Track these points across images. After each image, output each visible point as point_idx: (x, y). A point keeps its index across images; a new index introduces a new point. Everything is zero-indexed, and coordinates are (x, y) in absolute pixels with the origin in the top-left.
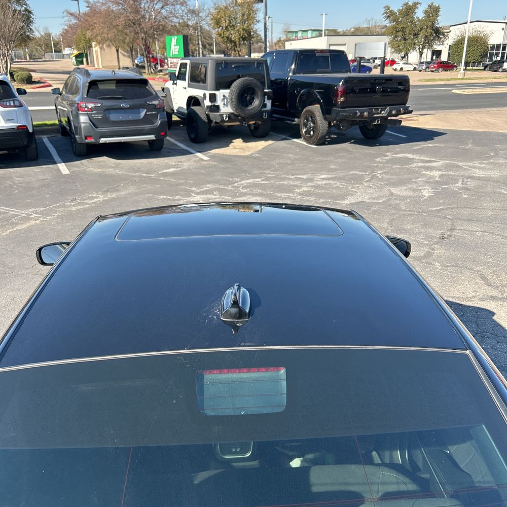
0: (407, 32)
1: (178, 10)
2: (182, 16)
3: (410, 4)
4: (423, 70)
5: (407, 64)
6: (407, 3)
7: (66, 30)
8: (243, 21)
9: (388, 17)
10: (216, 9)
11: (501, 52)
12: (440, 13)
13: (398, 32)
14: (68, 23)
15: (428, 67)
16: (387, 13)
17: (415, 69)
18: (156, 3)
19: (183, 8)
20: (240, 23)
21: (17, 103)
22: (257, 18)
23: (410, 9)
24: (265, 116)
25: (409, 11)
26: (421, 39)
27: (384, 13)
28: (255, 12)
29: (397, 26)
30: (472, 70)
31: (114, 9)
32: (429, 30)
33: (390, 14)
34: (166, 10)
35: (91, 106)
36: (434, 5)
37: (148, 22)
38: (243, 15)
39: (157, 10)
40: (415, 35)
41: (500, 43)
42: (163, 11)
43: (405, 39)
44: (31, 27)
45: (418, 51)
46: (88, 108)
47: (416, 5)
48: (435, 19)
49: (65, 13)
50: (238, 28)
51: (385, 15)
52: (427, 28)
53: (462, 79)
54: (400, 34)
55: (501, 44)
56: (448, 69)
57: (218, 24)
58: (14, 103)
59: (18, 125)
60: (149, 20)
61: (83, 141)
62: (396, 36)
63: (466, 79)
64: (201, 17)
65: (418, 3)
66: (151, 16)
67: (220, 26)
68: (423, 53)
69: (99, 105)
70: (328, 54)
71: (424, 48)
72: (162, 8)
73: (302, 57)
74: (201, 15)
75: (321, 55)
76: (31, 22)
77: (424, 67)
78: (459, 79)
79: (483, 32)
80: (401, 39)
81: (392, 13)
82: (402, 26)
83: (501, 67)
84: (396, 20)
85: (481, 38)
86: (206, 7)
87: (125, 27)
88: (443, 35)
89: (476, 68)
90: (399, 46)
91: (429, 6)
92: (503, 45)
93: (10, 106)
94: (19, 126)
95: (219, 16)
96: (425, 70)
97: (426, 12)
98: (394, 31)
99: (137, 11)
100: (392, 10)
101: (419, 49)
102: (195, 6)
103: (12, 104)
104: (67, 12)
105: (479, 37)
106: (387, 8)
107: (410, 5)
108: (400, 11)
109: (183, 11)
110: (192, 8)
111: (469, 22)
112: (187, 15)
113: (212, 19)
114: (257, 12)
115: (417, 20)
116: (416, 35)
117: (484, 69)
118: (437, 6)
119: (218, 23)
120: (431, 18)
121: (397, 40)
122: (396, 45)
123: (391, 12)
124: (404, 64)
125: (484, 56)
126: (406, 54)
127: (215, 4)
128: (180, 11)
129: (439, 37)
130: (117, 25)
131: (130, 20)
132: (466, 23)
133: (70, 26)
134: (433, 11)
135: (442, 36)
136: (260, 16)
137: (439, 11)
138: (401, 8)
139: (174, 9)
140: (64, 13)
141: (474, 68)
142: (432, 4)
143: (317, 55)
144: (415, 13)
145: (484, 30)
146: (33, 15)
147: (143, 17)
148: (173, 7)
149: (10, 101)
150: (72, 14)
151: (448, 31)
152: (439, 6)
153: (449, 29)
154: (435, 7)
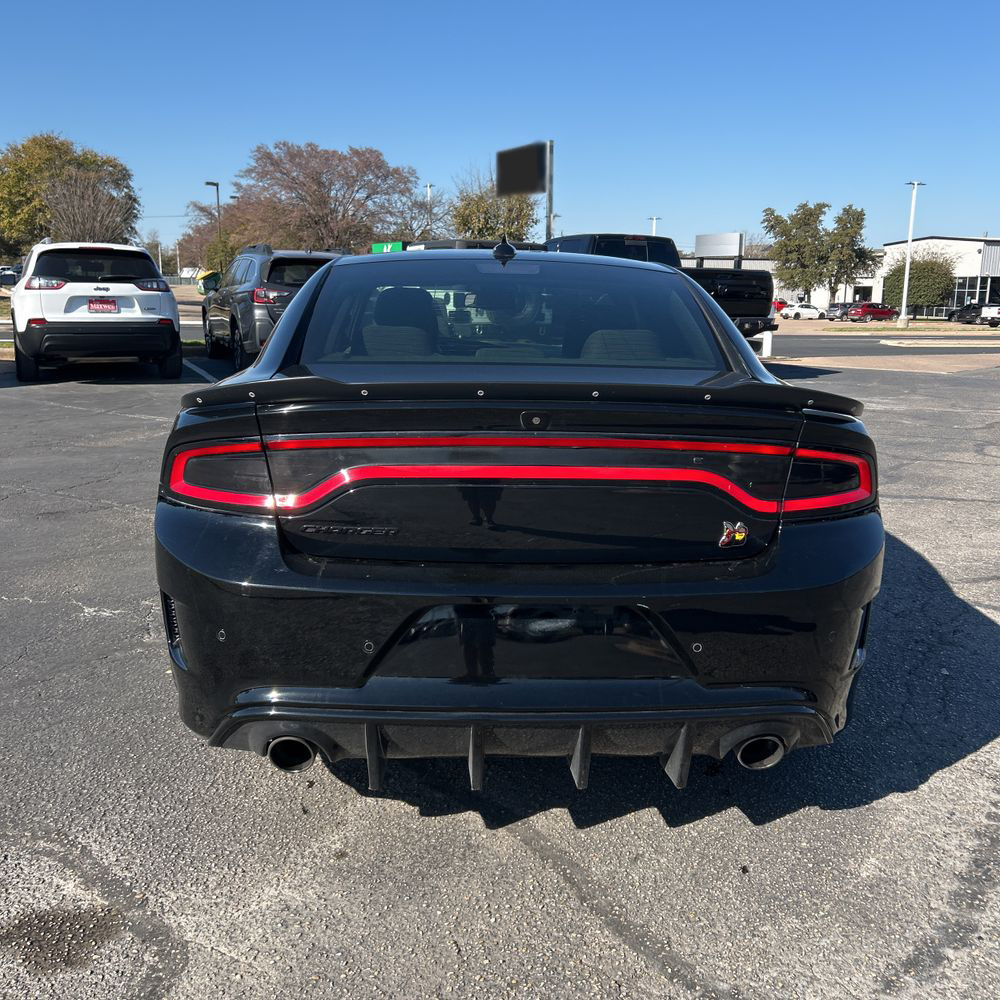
0: (807, 253)
1: (396, 202)
2: (402, 213)
3: (811, 206)
4: (837, 318)
5: (808, 307)
6: (806, 205)
7: (189, 235)
8: (510, 222)
9: (772, 226)
10: (462, 200)
11: (978, 290)
12: (865, 223)
13: (790, 252)
14: (193, 225)
15: (845, 314)
16: (769, 221)
17: (822, 316)
18: (357, 191)
19: (404, 199)
20: (504, 224)
21: (162, 286)
22: (534, 217)
23: (811, 215)
25: (809, 217)
26: (833, 266)
27: (764, 221)
28: (531, 206)
29: (788, 243)
30: (927, 320)
31: (283, 198)
32: (846, 251)
33: (773, 223)
34: (374, 202)
35: (272, 295)
36: (854, 208)
37: (341, 220)
38: (510, 210)
39: (359, 200)
40: (821, 258)
41: (975, 276)
42: (370, 203)
43: (804, 266)
44: (133, 225)
45: (827, 286)
46: (268, 298)
47: (820, 208)
48: (856, 233)
49: (191, 207)
50: (501, 232)
51: (766, 224)
52: (843, 247)
53: (902, 330)
54: (794, 256)
55: (977, 278)
56: (882, 316)
57: (465, 225)
58: (158, 285)
59: (161, 317)
60: (343, 216)
61: (256, 347)
62: (787, 261)
63: (911, 330)
64: (435, 214)
65: (825, 206)
66: (346, 210)
67: (469, 228)
68: (837, 290)
69: (286, 294)
70: (645, 243)
71: (838, 281)
72: (367, 197)
73: (603, 244)
74: (435, 210)
75: (632, 242)
76: (136, 216)
77: (838, 313)
78: (898, 330)
79: (942, 254)
80: (796, 267)
81: (779, 221)
82: (797, 243)
83: (979, 315)
84: (785, 232)
85: (941, 266)
86: (445, 197)
87: (299, 228)
88: (873, 259)
89: (934, 317)
90: (792, 277)
91: (845, 210)
92: (982, 278)
93: (152, 289)
94: (161, 319)
95: (467, 212)
96: (841, 318)
97: (839, 220)
98: (784, 252)
99: (323, 201)
100: (777, 216)
101: (830, 281)
102: (425, 197)
103: (155, 286)
104: (195, 205)
105: (936, 262)
106: (769, 212)
107: (811, 209)
108: (792, 218)
109: (404, 205)
110: (420, 199)
111: (910, 239)
112: (411, 210)
113: (455, 216)
114: (535, 207)
115: (823, 233)
116: (824, 259)
117: (949, 320)
118: (859, 210)
119: (465, 222)
120: (850, 231)
121: (789, 268)
122: (788, 276)
123: (776, 218)
124: (802, 306)
125: (947, 295)
126: (807, 292)
127: (461, 192)
128: (399, 204)
129: (865, 263)
130: (287, 224)
131: (309, 216)
132: (907, 241)
133: (198, 230)
134: (853, 220)
135: (870, 262)
136: (540, 212)
137: (862, 220)
138: (795, 213)
139: (388, 201)
140: (188, 207)
141: (930, 317)
142: (850, 207)
143: (626, 244)
144: (821, 221)
145: (943, 252)
146: (139, 205)
147: (334, 211)
148: (387, 197)
149: (152, 282)
150: (202, 209)
151: (882, 254)
152: (862, 210)
153: (882, 251)
154: (856, 212)
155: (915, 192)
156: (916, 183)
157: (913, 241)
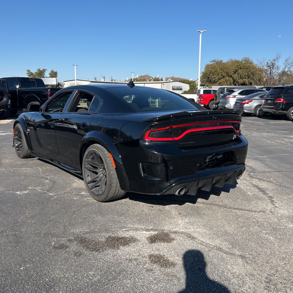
3: (41, 70)
6: (40, 69)
23: (42, 72)
24: (9, 107)
27: (27, 74)
47: (44, 70)
51: (28, 74)
70: (35, 80)
75: (31, 80)
91: (51, 71)
97: (50, 74)
106: (29, 71)
108: (36, 73)
111: (76, 80)
123: (31, 73)
132: (75, 80)
134: (54, 74)
137: (57, 74)
138: (37, 71)
142: (53, 70)
143: (30, 80)
144: (45, 74)
151: (64, 84)
152: (57, 72)
153: (64, 83)
154: (55, 72)
155: (75, 67)
156: (75, 65)
157: (77, 80)
